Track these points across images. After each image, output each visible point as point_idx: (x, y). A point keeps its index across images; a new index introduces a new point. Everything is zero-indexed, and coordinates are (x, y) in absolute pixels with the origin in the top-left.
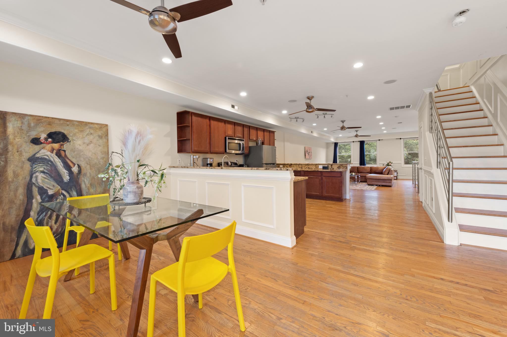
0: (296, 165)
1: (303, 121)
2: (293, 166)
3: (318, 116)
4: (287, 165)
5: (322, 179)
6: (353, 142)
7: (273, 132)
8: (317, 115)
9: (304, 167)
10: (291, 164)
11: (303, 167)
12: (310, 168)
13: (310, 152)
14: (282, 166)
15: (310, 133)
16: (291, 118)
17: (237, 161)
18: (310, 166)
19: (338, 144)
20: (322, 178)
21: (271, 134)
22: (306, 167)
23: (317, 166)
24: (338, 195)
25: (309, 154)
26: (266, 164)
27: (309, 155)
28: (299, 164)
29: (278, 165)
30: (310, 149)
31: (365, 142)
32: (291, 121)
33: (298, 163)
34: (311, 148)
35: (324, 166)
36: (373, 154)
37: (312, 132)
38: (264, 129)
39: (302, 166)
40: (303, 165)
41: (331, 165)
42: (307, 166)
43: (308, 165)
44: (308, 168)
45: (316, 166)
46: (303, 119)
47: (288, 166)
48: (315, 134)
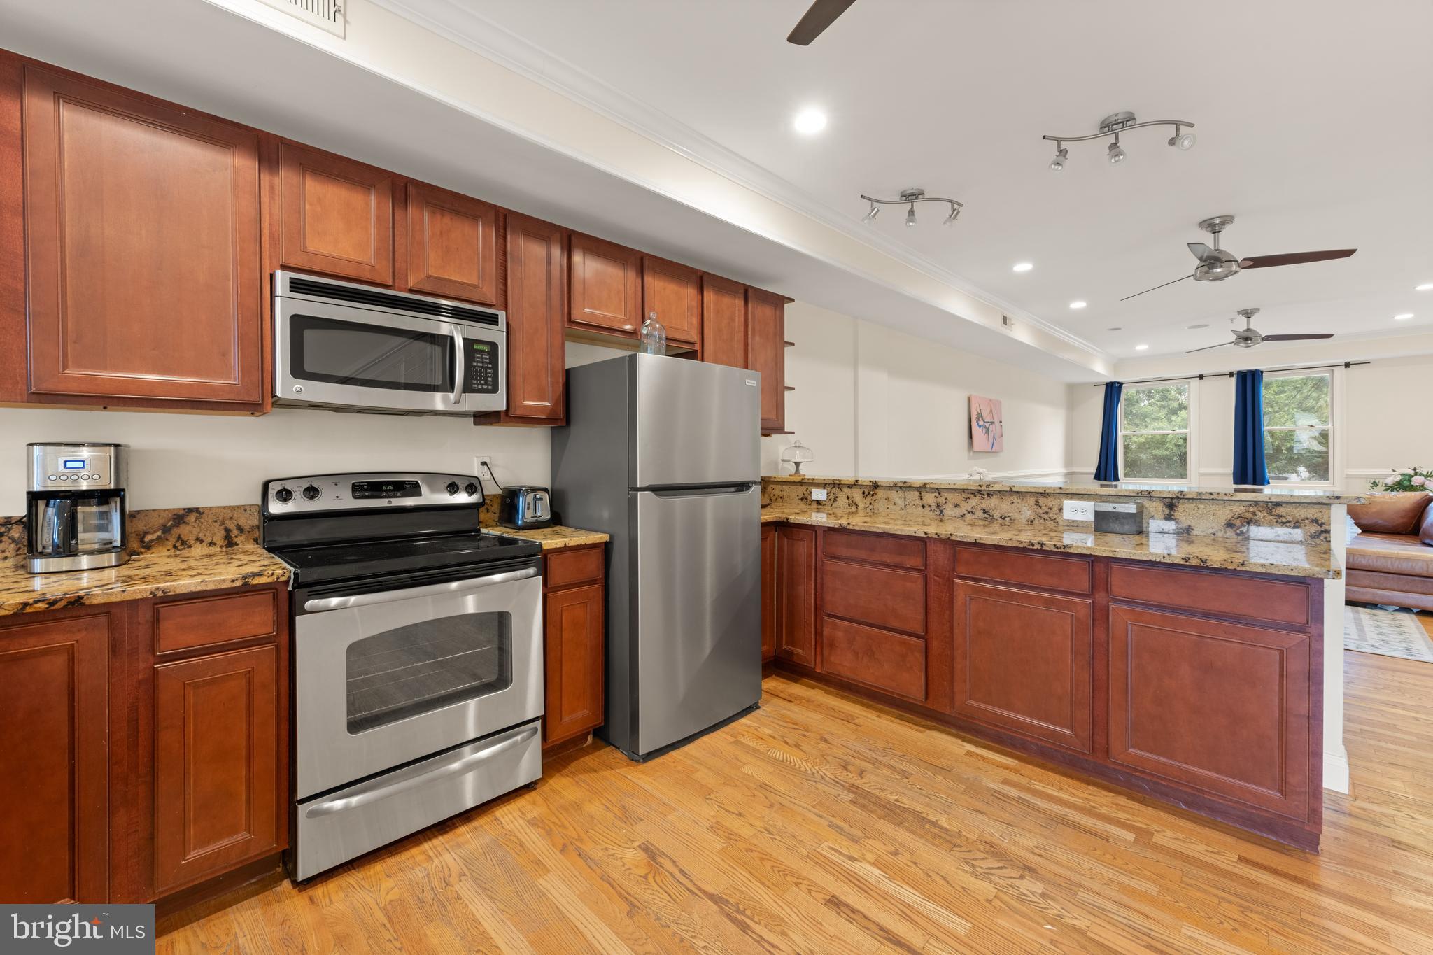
0: (901, 493)
1: (954, 214)
2: (887, 499)
3: (1064, 145)
4: (850, 486)
5: (1100, 616)
6: (1201, 377)
7: (779, 302)
8: (1059, 140)
9: (956, 506)
10: (876, 486)
11: (949, 506)
12: (997, 515)
13: (992, 423)
14: (825, 492)
15: (996, 324)
16: (873, 201)
17: (484, 464)
18: (994, 501)
19: (1124, 391)
20: (1106, 611)
21: (760, 312)
22: (965, 507)
23: (1052, 502)
24: (1274, 794)
25: (988, 430)
26: (657, 490)
27: (991, 434)
28: (923, 488)
29: (803, 488)
30: (994, 406)
31: (1264, 374)
32: (873, 216)
33: (917, 478)
34: (1000, 403)
35: (1107, 507)
36: (1304, 432)
37: (1005, 320)
38: (704, 273)
39: (941, 500)
40: (950, 496)
41: (1161, 499)
42: (974, 501)
43: (982, 492)
44: (985, 512)
45: (1043, 501)
46: (952, 202)
47: (857, 494)
48: (1021, 334)
